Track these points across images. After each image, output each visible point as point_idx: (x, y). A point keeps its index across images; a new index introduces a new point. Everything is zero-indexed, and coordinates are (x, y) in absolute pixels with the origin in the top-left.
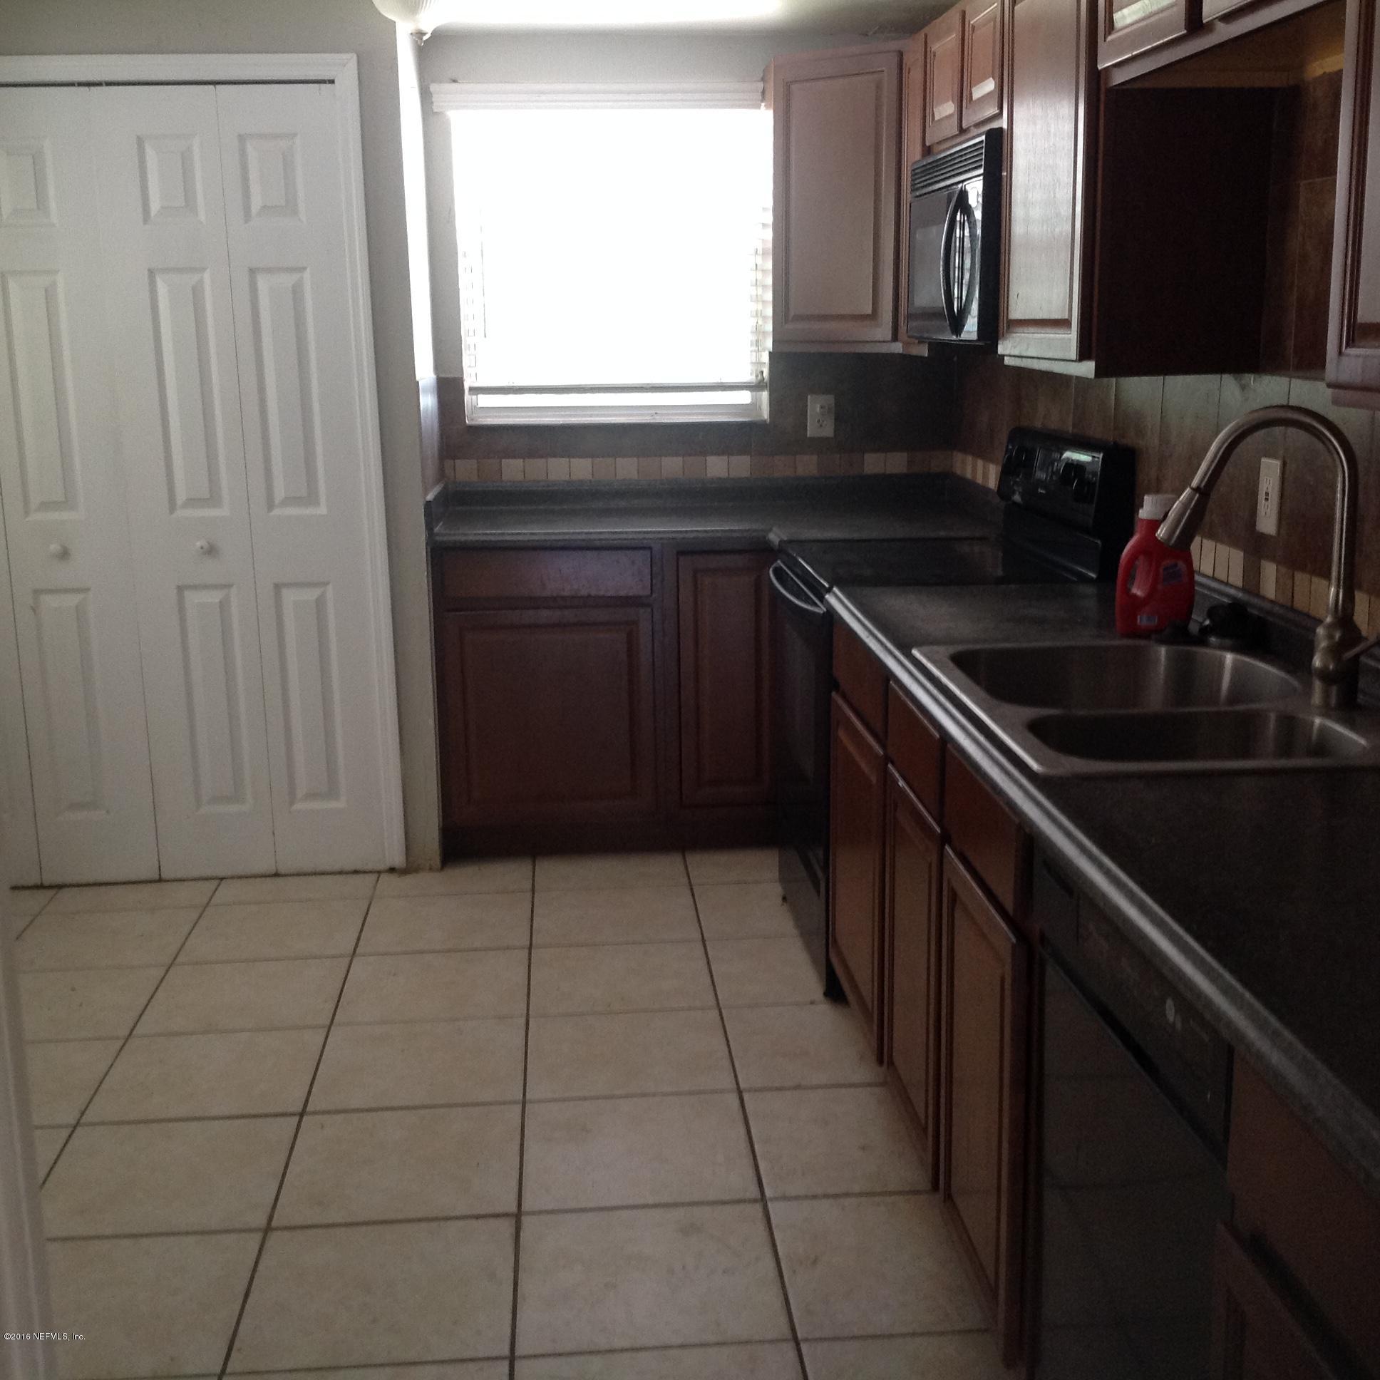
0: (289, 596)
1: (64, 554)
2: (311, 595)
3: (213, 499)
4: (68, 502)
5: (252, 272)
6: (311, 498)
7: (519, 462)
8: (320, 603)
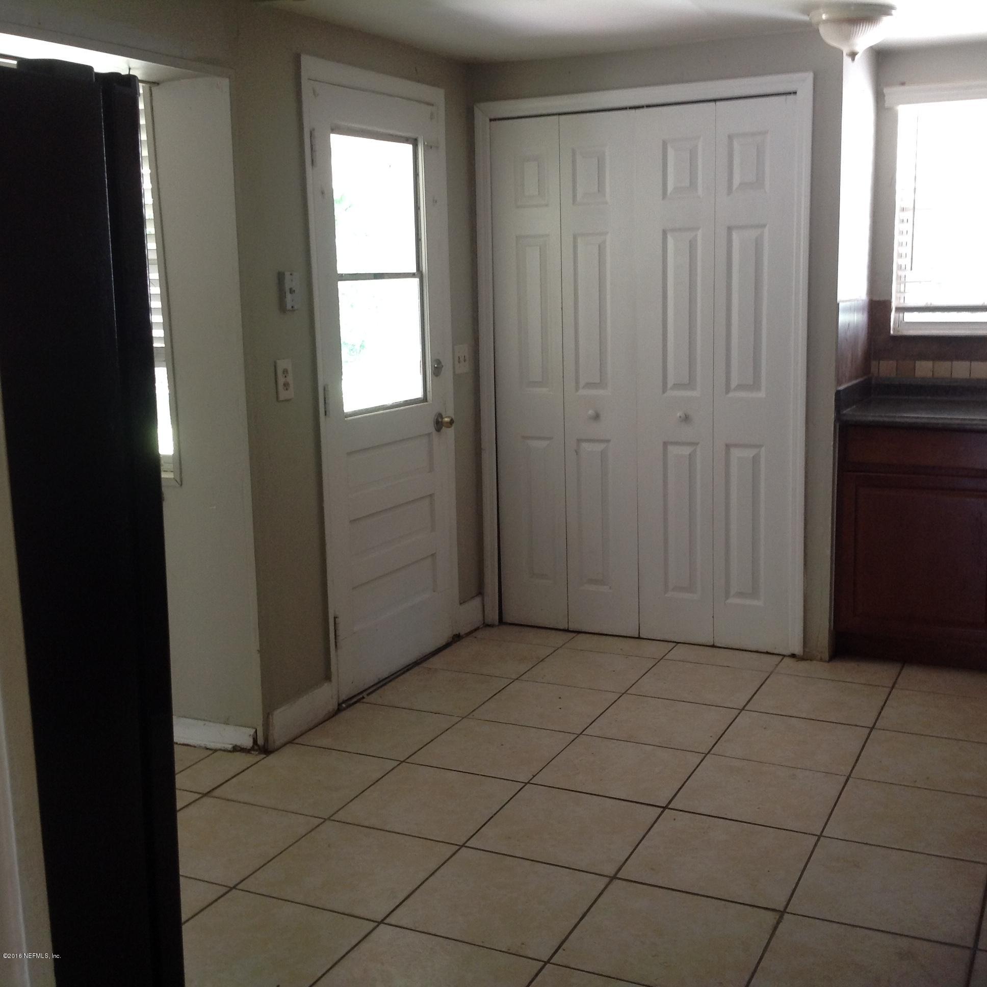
0: (736, 453)
1: (597, 417)
2: (750, 453)
3: (690, 384)
4: (601, 384)
5: (730, 229)
6: (755, 386)
7: (929, 364)
8: (755, 460)
